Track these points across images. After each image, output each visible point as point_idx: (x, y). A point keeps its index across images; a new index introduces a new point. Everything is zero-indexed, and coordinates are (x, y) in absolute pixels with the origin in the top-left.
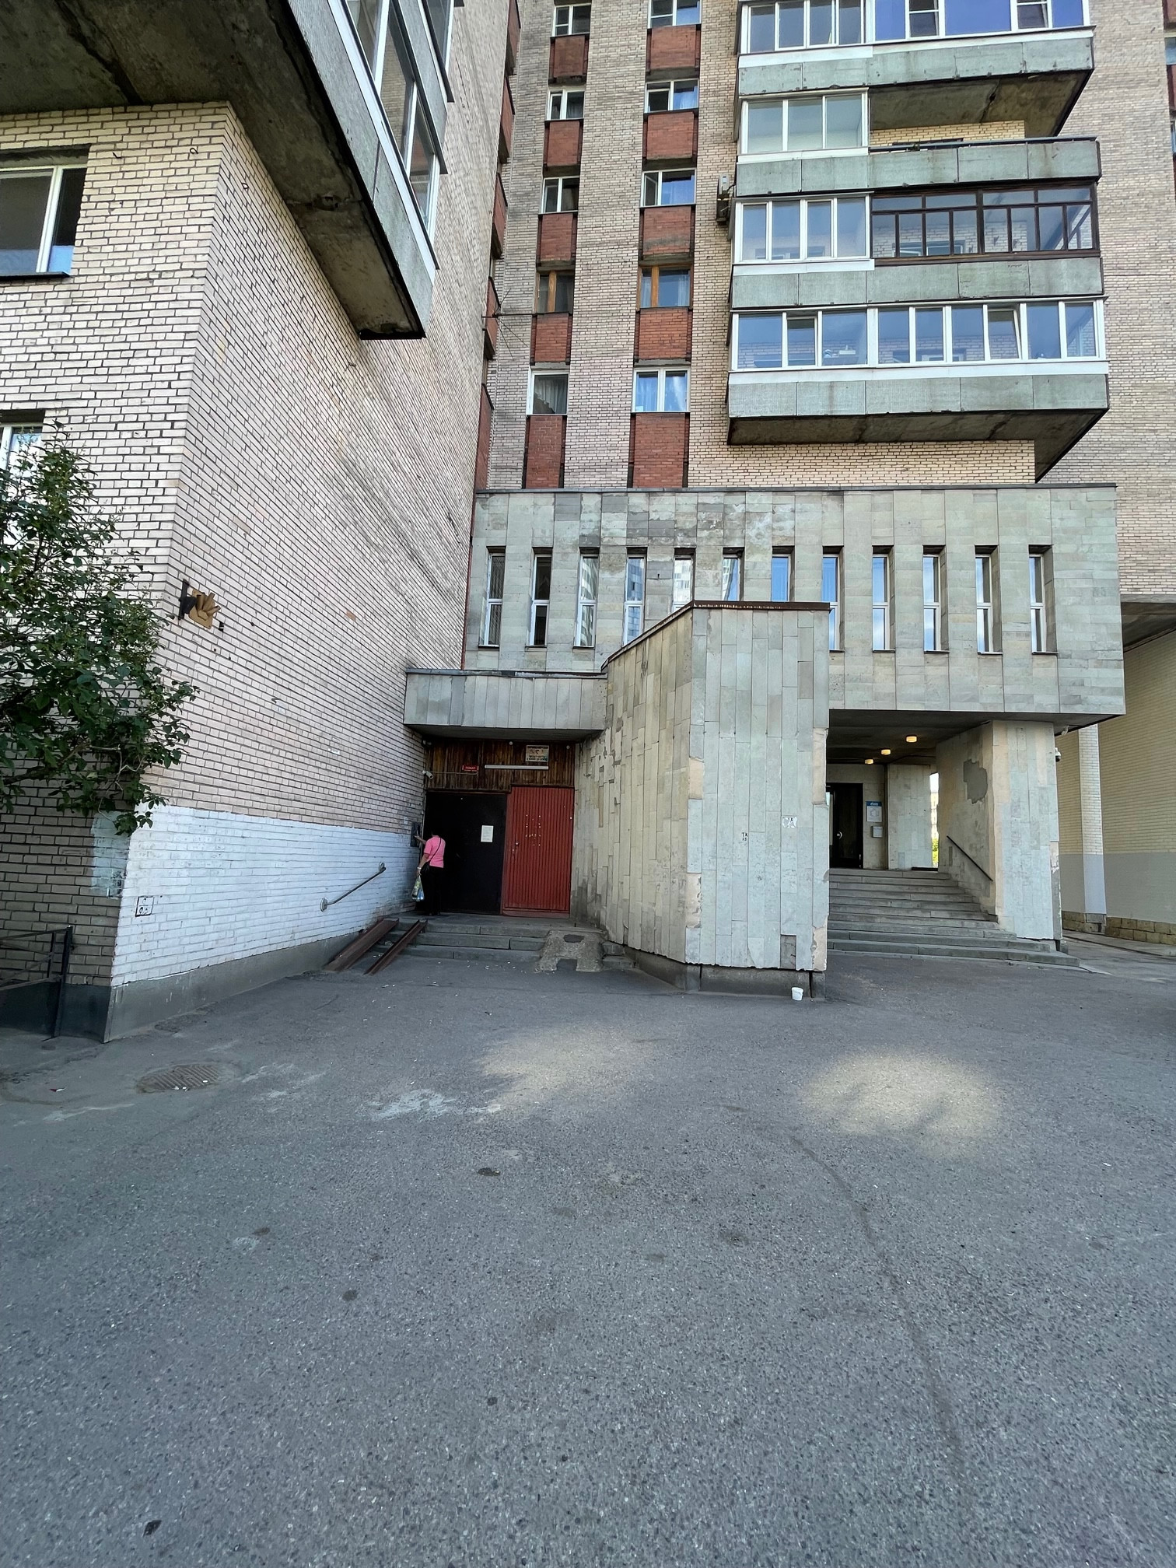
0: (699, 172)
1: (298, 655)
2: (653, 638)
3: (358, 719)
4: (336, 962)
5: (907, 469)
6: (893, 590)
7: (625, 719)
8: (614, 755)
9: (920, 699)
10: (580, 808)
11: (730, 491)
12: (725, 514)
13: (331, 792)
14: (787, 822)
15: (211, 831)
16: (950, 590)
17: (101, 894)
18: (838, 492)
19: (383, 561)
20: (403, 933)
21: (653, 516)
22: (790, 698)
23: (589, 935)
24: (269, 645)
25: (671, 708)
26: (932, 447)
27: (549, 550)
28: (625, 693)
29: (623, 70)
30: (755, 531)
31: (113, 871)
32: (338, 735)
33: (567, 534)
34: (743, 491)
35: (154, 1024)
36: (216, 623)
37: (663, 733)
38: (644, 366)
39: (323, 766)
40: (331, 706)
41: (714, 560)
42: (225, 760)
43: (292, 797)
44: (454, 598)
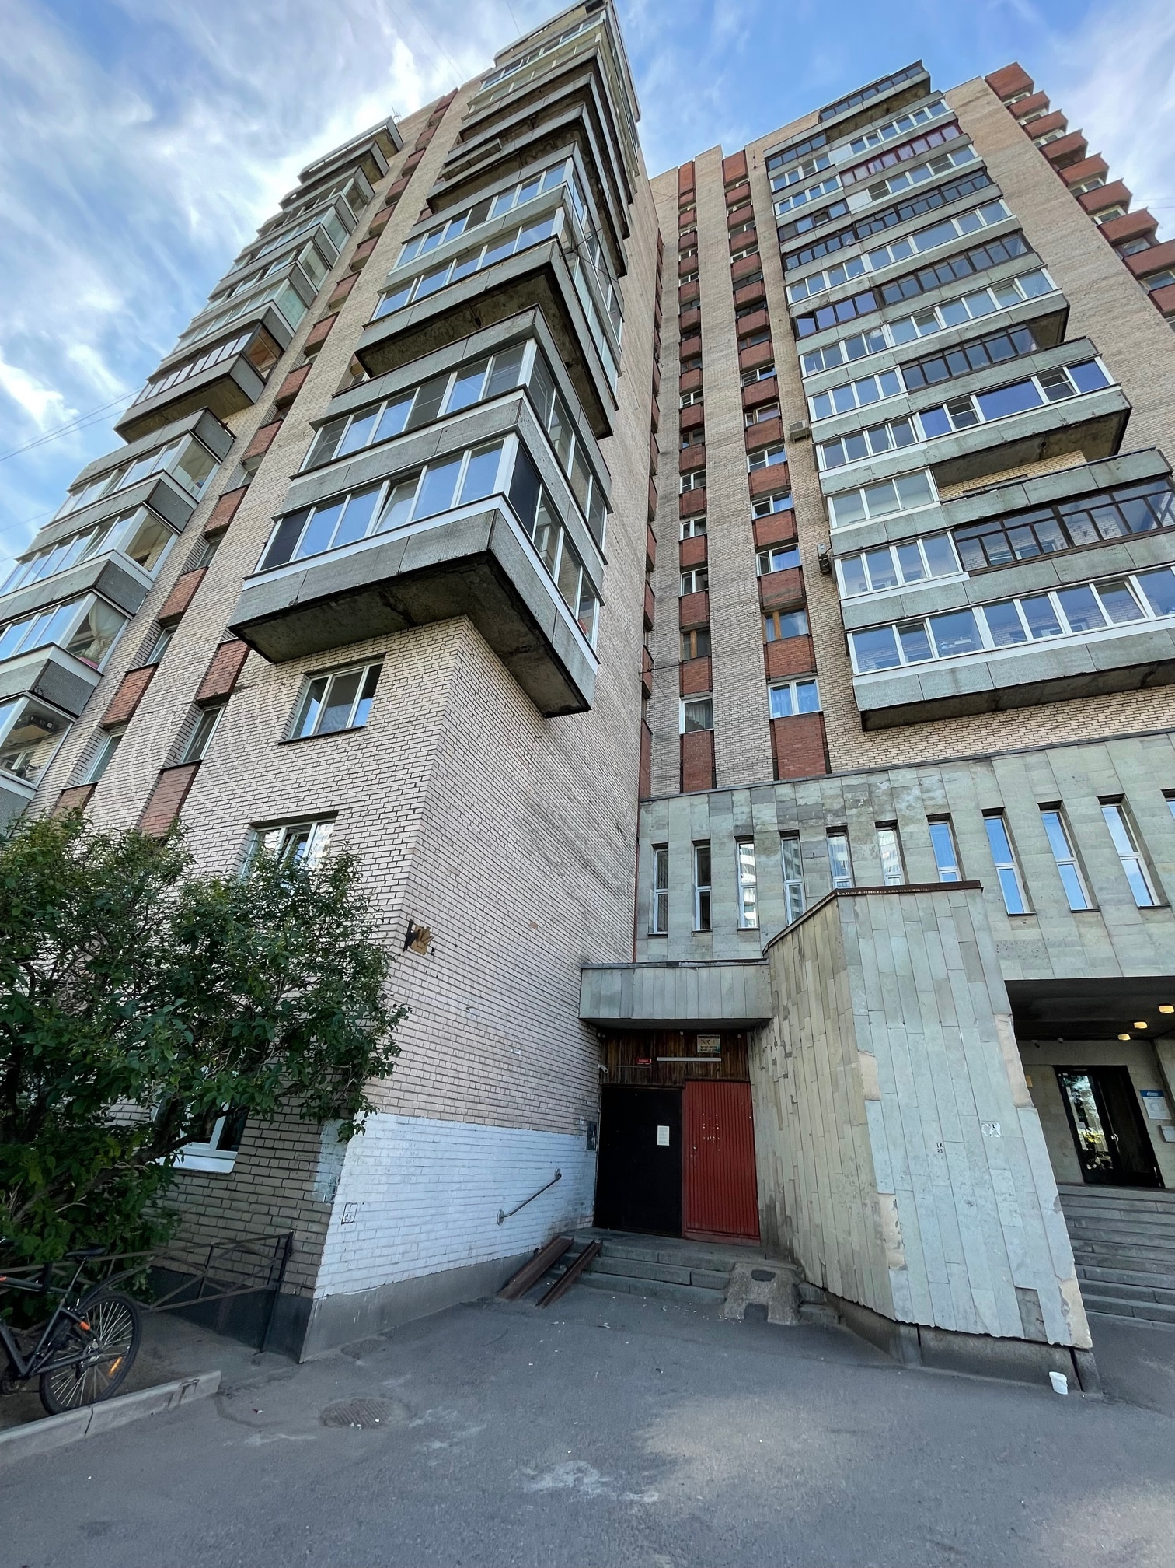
0: (800, 544)
1: (489, 966)
2: (806, 924)
3: (537, 1018)
4: (510, 1287)
5: (1057, 727)
6: (1076, 845)
7: (790, 1006)
8: (784, 1046)
9: (1149, 962)
10: (758, 1106)
11: (872, 772)
12: (870, 792)
13: (512, 1093)
14: (987, 1129)
15: (409, 1136)
16: (1147, 838)
17: (319, 1199)
18: (985, 759)
19: (561, 875)
20: (577, 1255)
21: (801, 802)
22: (958, 981)
23: (780, 1270)
24: (467, 961)
25: (832, 996)
26: (1078, 704)
27: (707, 842)
28: (787, 979)
29: (732, 499)
30: (905, 804)
31: (331, 1177)
32: (519, 1035)
33: (724, 825)
34: (886, 770)
35: (341, 1346)
36: (429, 949)
37: (828, 1022)
38: (776, 680)
39: (506, 1067)
40: (514, 1009)
41: (868, 835)
42: (426, 1067)
43: (477, 1099)
44: (624, 893)
